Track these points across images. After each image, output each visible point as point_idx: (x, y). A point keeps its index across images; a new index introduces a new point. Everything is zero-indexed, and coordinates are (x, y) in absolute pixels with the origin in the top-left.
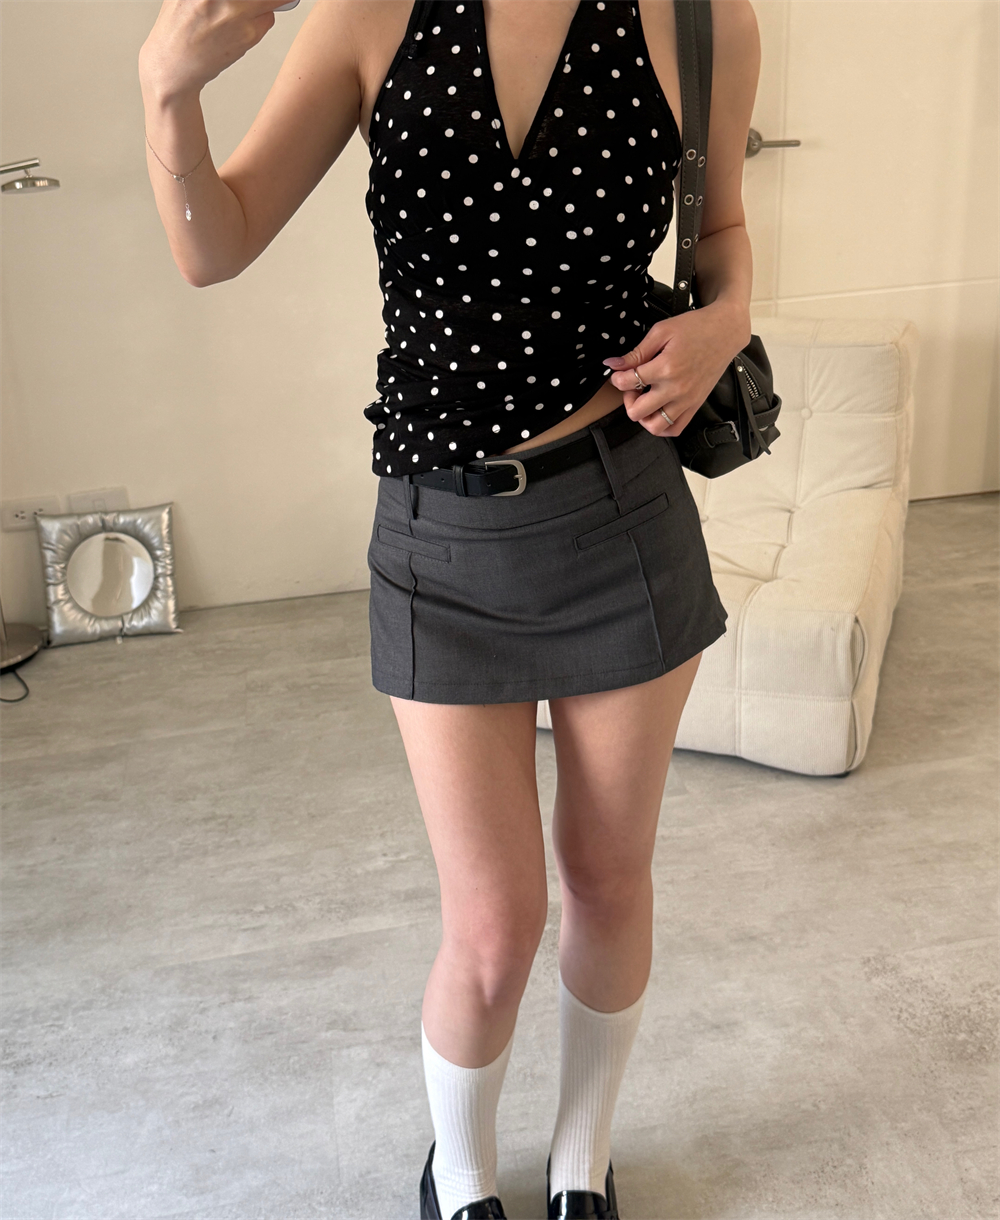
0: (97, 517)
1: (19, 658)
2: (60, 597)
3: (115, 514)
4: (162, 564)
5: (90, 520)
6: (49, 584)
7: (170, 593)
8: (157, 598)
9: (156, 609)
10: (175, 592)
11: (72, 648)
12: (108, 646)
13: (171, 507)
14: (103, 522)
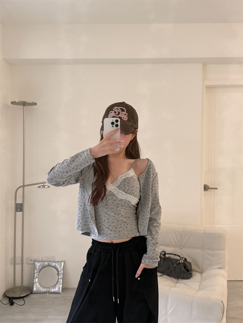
0: (48, 262)
1: (25, 295)
2: (36, 281)
3: (52, 262)
4: (60, 276)
5: (46, 263)
6: (34, 278)
7: (61, 283)
8: (58, 284)
9: (57, 287)
10: (62, 283)
11: (37, 294)
12: (45, 295)
13: (65, 262)
14: (49, 264)
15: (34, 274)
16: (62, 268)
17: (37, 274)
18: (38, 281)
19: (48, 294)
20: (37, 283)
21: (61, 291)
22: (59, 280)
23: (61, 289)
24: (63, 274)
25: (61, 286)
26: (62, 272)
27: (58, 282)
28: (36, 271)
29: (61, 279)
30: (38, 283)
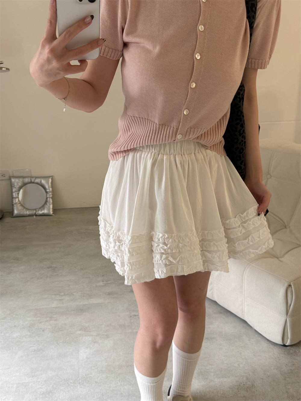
0: (29, 178)
2: (17, 202)
3: (35, 178)
4: (49, 194)
5: (27, 179)
6: (13, 198)
7: (51, 203)
8: (47, 205)
9: (46, 208)
12: (31, 218)
13: (52, 177)
14: (31, 180)
15: (12, 192)
16: (50, 184)
17: (16, 193)
18: (19, 202)
19: (35, 217)
20: (17, 204)
21: (51, 213)
22: (48, 199)
23: (51, 210)
24: (53, 191)
25: (51, 206)
26: (51, 189)
27: (46, 201)
28: (14, 190)
29: (50, 198)
30: (19, 205)
